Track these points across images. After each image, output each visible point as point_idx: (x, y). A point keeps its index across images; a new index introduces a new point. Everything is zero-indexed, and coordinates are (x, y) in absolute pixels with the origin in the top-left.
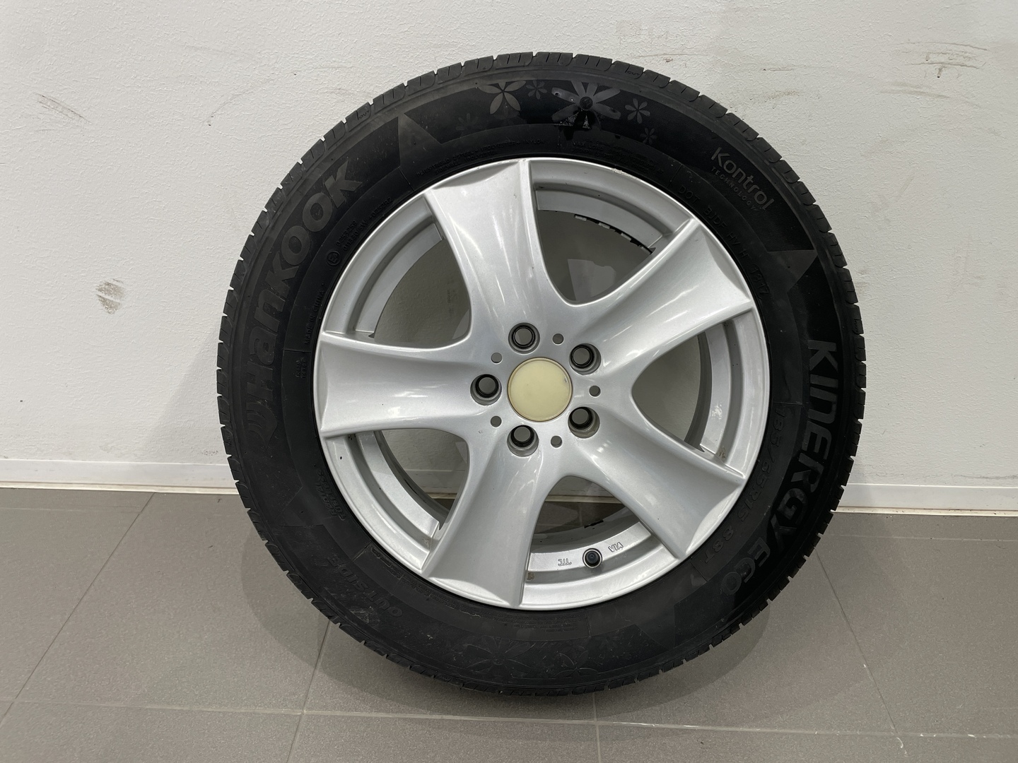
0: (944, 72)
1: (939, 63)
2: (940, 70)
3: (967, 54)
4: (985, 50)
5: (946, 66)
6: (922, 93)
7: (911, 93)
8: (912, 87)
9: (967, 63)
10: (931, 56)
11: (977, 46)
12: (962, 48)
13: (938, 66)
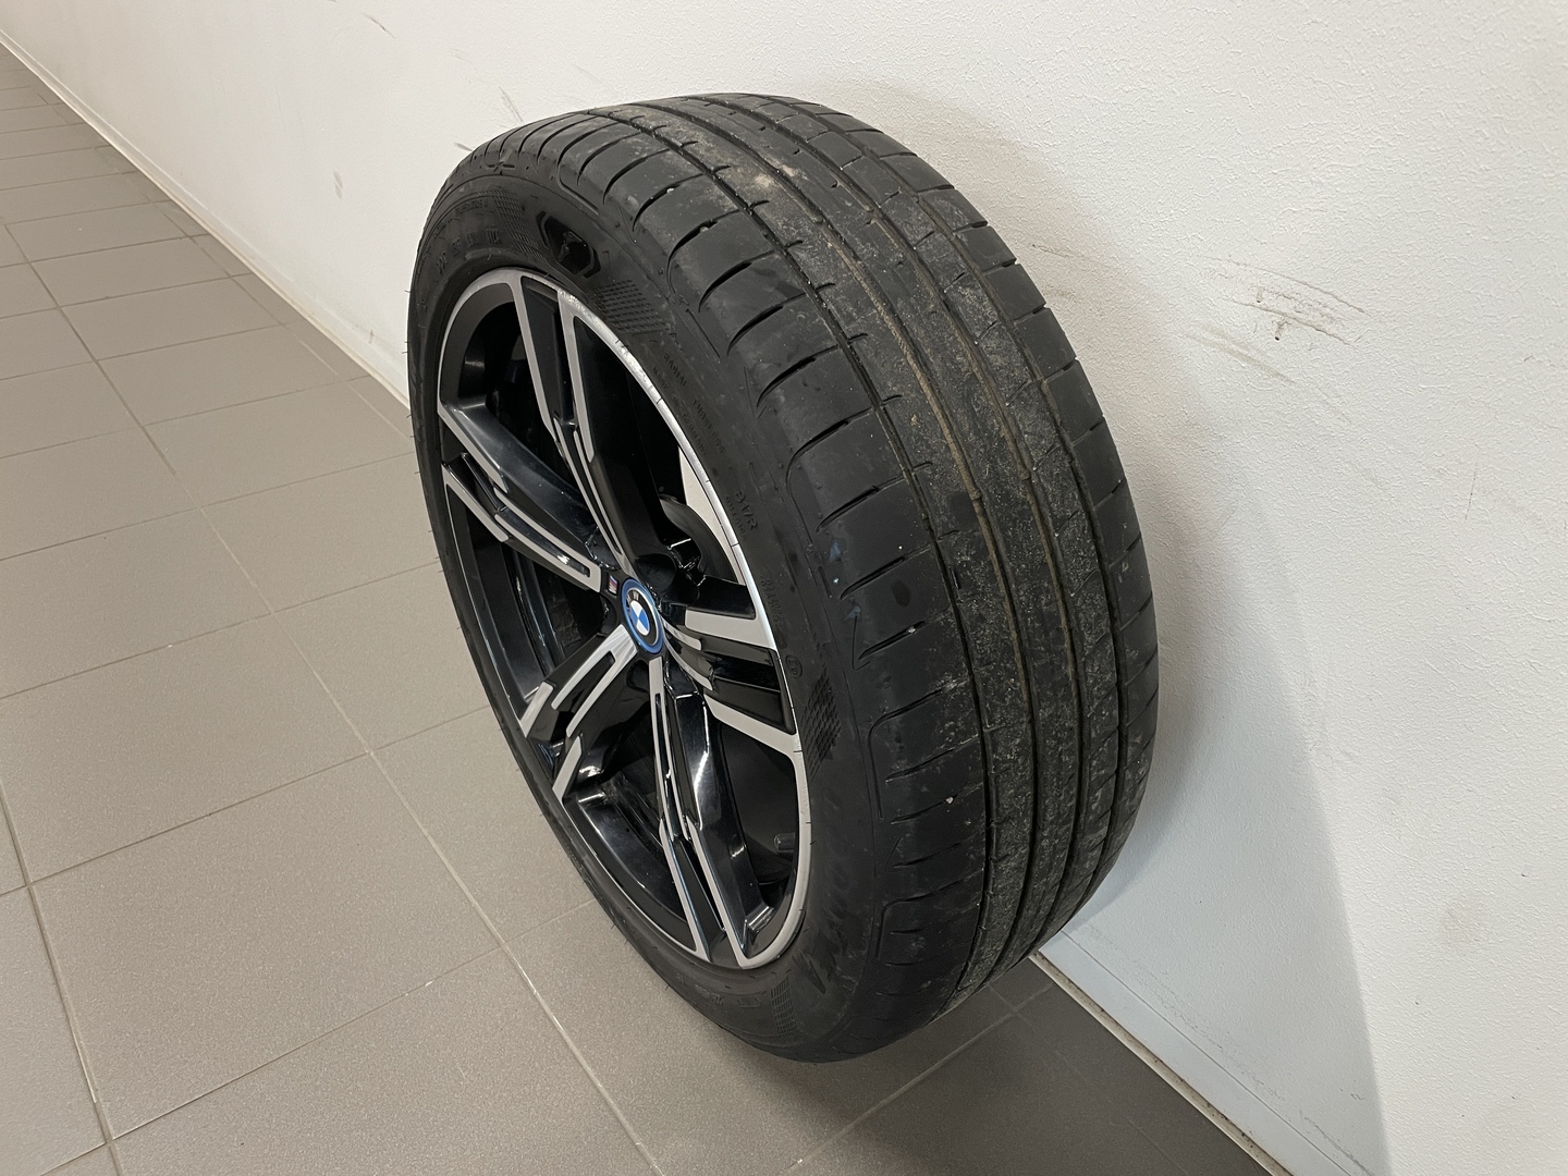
0: (1286, 332)
1: (1280, 313)
2: (1280, 326)
3: (1328, 310)
4: (1361, 310)
5: (1291, 321)
6: (1249, 359)
7: (1231, 352)
8: (1234, 343)
9: (1327, 327)
10: (1264, 294)
11: (1344, 298)
12: (1318, 295)
13: (1277, 318)
